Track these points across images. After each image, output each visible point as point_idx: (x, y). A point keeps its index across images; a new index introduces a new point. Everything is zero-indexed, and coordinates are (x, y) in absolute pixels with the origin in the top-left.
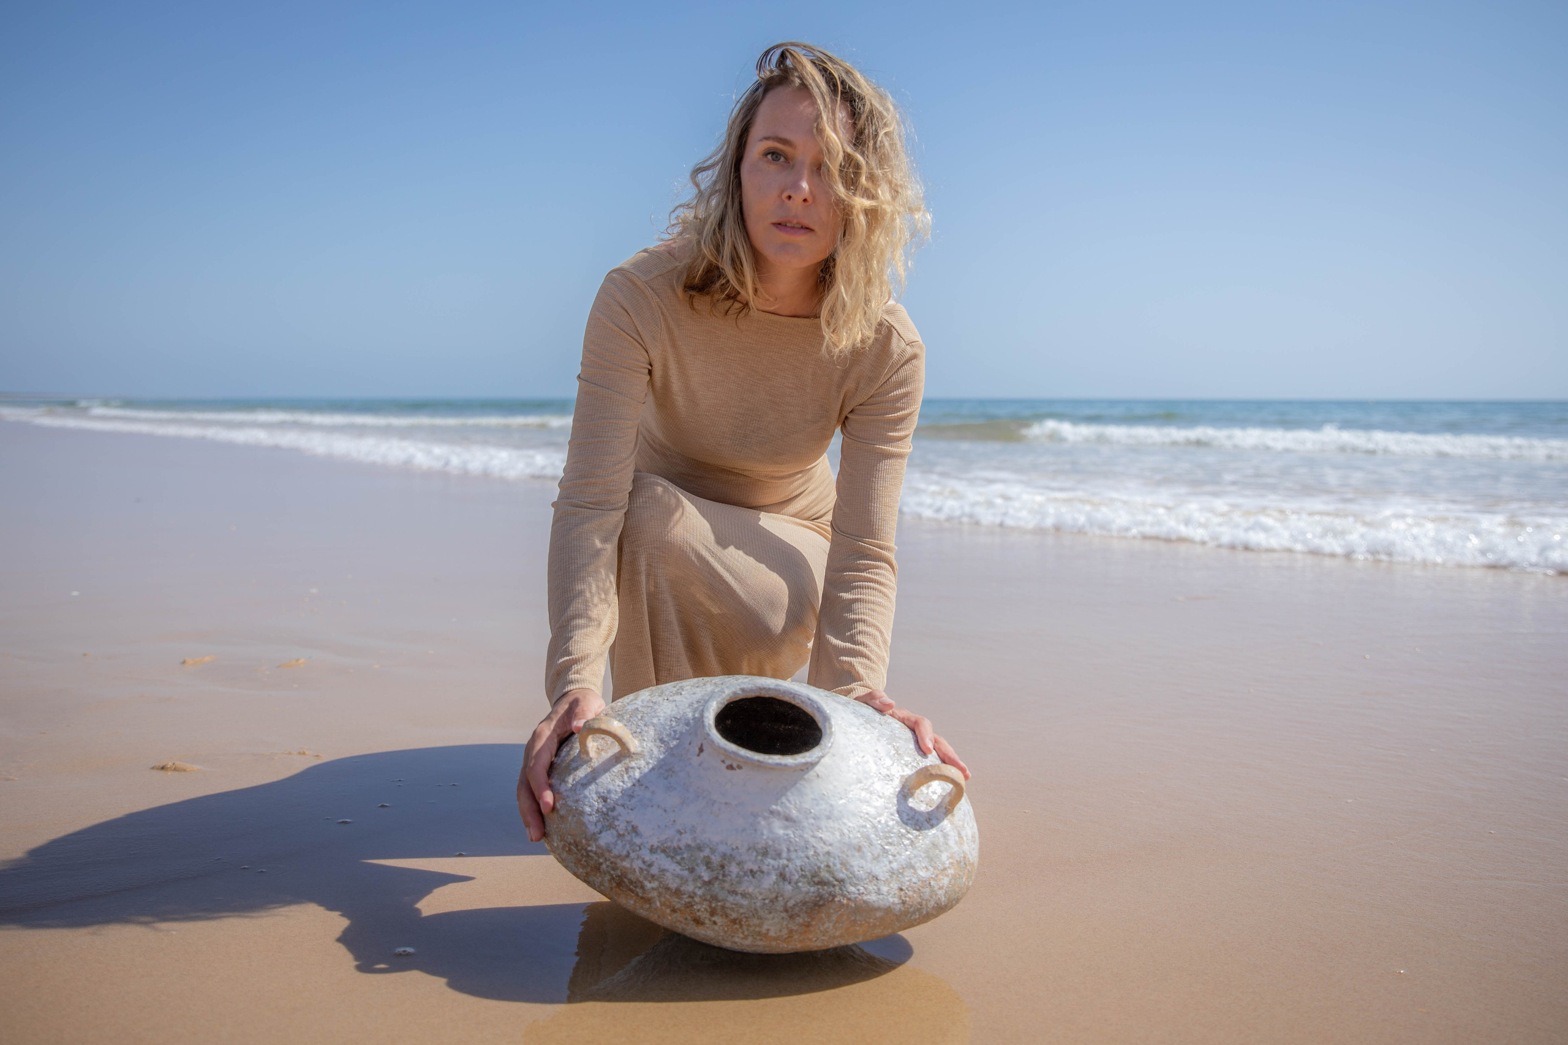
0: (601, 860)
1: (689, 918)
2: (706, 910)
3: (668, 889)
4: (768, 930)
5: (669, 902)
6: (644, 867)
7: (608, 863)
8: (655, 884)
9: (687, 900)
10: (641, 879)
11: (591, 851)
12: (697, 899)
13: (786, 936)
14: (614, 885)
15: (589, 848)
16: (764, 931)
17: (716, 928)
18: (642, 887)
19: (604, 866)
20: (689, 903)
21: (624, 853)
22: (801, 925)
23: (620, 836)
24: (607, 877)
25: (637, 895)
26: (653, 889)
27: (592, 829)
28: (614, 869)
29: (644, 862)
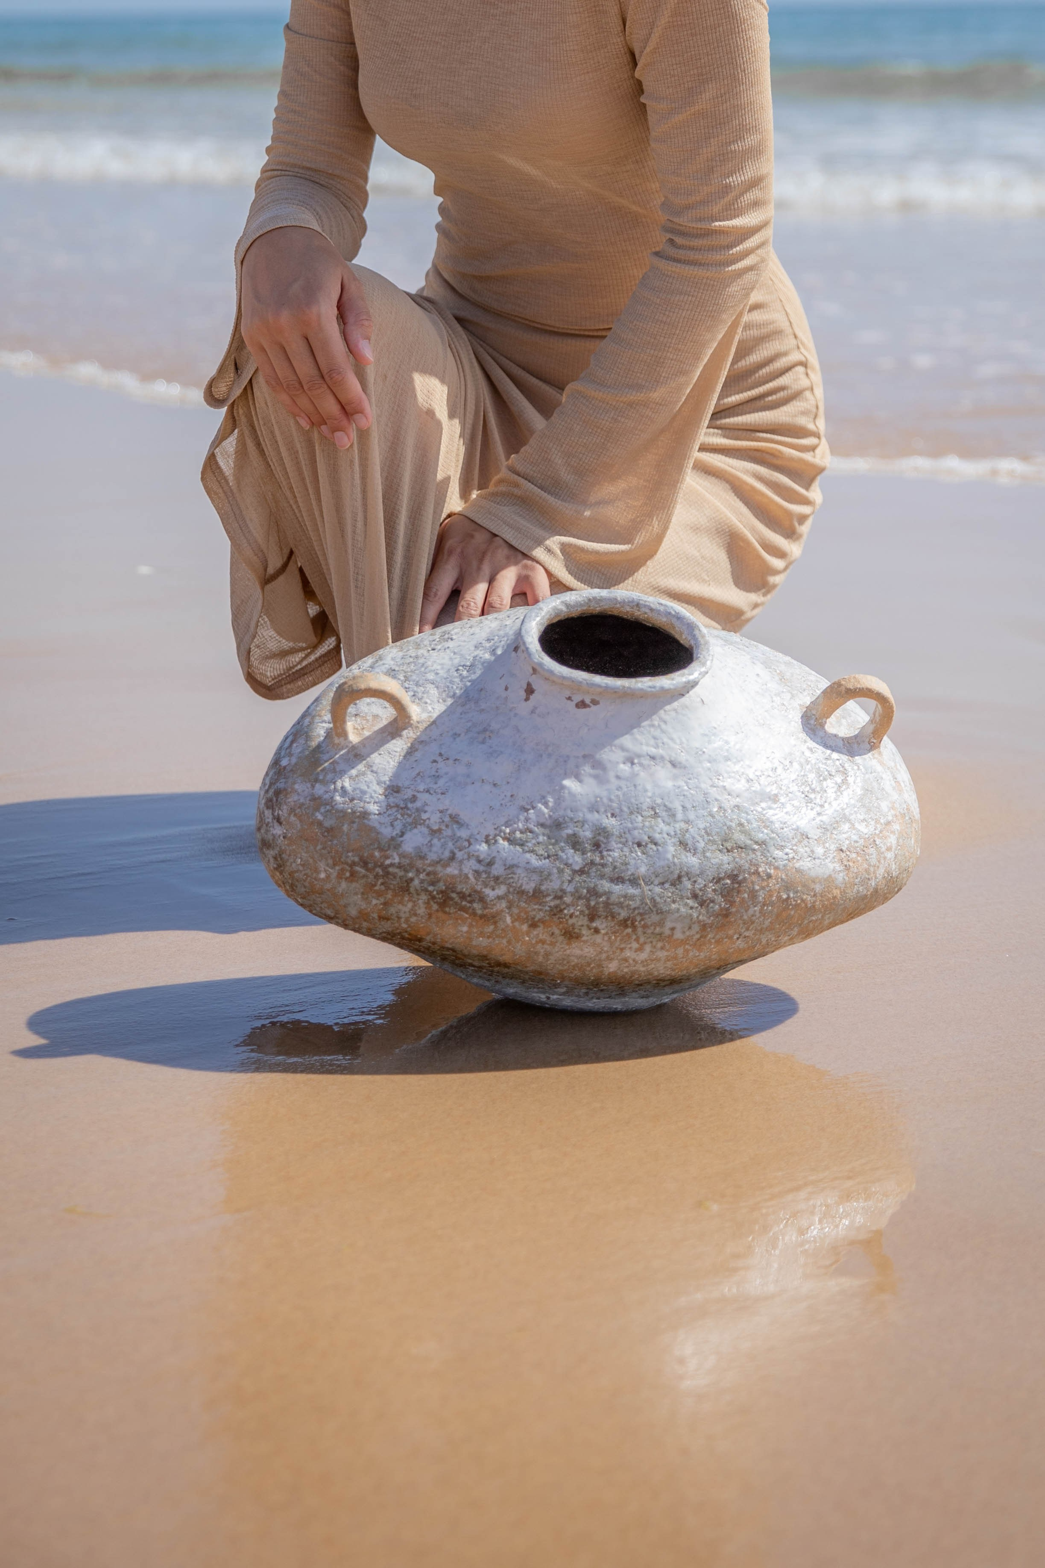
0: (410, 875)
1: (557, 932)
2: (582, 912)
3: (521, 892)
4: (673, 929)
5: (526, 913)
6: (482, 868)
7: (422, 876)
8: (501, 890)
9: (552, 904)
10: (478, 888)
11: (392, 865)
12: (568, 899)
13: (698, 936)
14: (435, 907)
15: (388, 862)
16: (667, 932)
17: (598, 939)
18: (482, 899)
19: (416, 882)
20: (556, 907)
21: (447, 854)
22: (717, 916)
23: (434, 832)
24: (424, 897)
25: (474, 914)
26: (499, 898)
27: (387, 832)
28: (433, 884)
29: (479, 861)
